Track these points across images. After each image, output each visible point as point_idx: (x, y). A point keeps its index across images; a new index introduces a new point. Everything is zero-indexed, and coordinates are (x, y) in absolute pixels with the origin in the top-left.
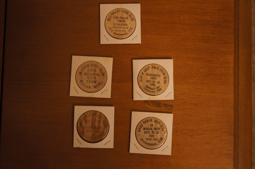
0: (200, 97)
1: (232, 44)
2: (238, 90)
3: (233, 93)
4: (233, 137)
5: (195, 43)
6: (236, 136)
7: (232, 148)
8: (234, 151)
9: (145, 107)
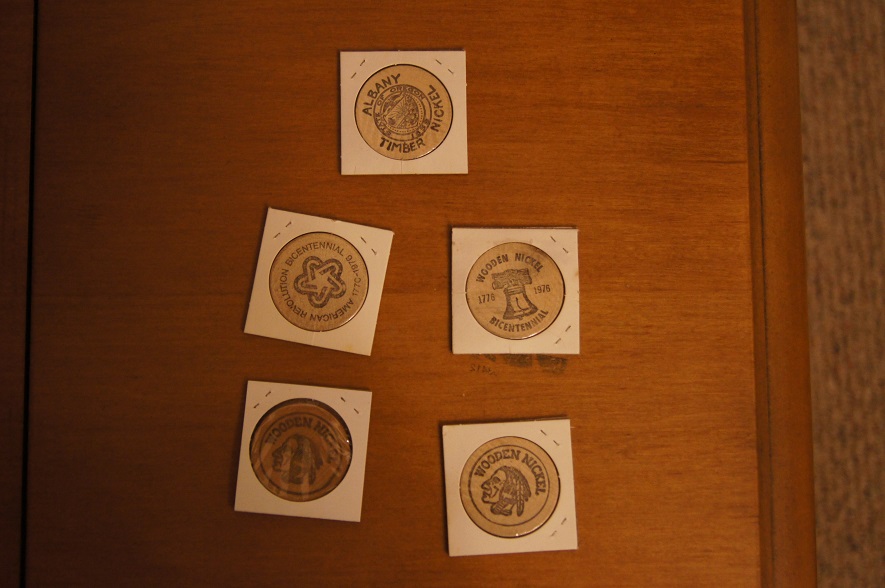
0: (650, 330)
1: (741, 165)
2: (765, 307)
3: (751, 315)
4: (755, 451)
5: (628, 165)
6: (764, 450)
7: (753, 485)
8: (761, 497)
9: (479, 367)
